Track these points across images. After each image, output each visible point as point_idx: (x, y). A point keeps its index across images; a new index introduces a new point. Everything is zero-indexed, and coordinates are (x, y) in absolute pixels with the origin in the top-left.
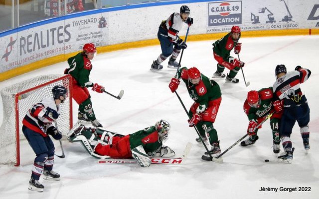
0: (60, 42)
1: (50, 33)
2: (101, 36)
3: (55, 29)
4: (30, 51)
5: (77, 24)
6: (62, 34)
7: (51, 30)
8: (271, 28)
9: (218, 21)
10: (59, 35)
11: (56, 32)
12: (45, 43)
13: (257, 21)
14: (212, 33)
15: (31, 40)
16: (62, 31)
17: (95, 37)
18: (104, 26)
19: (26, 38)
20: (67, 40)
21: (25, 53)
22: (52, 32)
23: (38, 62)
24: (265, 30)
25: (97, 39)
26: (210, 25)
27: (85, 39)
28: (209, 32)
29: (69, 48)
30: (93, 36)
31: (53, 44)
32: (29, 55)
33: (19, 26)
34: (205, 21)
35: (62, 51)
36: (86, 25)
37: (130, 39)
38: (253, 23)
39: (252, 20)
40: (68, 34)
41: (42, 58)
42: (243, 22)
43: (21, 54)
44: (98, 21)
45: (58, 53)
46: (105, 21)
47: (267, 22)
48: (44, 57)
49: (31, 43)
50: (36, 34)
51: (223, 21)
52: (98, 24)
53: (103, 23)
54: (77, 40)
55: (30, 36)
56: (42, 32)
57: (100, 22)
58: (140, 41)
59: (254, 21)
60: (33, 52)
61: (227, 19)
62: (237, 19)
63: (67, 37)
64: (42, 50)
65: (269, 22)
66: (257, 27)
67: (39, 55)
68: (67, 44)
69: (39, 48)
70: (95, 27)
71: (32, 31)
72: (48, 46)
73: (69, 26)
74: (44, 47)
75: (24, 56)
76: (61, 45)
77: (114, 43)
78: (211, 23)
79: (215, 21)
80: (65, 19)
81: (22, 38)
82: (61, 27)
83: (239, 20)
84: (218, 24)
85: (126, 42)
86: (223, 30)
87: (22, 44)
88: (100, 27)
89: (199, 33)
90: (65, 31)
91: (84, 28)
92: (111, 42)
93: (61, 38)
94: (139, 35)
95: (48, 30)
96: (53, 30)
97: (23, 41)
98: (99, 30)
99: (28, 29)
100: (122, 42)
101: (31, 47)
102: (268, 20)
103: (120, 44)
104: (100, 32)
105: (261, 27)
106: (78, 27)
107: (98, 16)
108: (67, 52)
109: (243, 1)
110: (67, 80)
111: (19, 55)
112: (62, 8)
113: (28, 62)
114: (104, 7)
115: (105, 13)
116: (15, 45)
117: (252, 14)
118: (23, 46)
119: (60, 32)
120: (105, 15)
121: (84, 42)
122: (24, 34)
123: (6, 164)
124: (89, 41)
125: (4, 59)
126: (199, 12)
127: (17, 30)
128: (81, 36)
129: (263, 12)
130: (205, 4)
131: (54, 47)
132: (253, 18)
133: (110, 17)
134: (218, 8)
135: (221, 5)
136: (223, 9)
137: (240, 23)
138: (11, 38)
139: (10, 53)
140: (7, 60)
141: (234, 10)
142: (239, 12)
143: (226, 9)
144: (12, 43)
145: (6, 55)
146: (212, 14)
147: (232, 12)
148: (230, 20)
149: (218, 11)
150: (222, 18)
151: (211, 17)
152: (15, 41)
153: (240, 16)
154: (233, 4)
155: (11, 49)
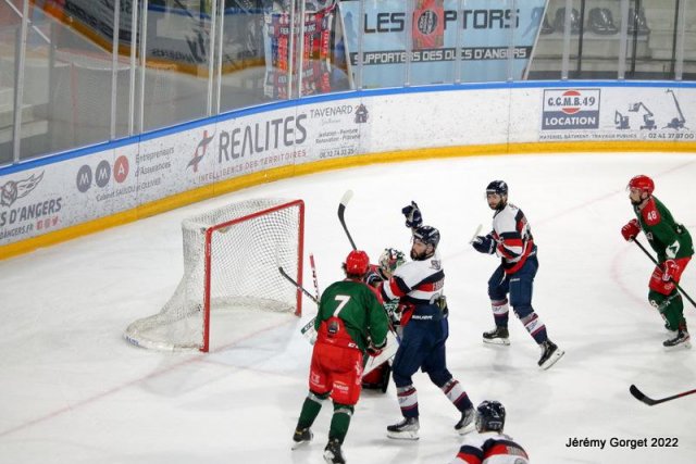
0: (288, 144)
1: (272, 128)
2: (359, 136)
3: (281, 121)
4: (235, 156)
5: (317, 113)
6: (291, 131)
7: (274, 122)
8: (648, 138)
9: (559, 121)
10: (287, 131)
11: (281, 126)
12: (262, 144)
13: (624, 124)
14: (546, 143)
15: (239, 137)
16: (292, 125)
17: (349, 138)
18: (364, 121)
19: (230, 134)
20: (299, 142)
21: (227, 159)
22: (274, 126)
23: (248, 175)
24: (638, 141)
25: (351, 142)
26: (545, 127)
27: (330, 140)
28: (542, 140)
29: (302, 154)
30: (344, 137)
31: (276, 146)
32: (233, 162)
33: (219, 113)
34: (537, 120)
35: (291, 160)
36: (333, 117)
37: (407, 145)
38: (618, 128)
39: (617, 123)
40: (303, 130)
41: (255, 169)
42: (600, 126)
43: (220, 161)
44: (355, 110)
45: (284, 162)
46: (366, 112)
47: (642, 128)
48: (260, 167)
49: (238, 143)
50: (248, 128)
51: (568, 121)
52: (353, 115)
53: (362, 115)
54: (318, 141)
55: (238, 130)
56: (257, 126)
57: (357, 113)
58: (424, 149)
59: (619, 125)
60: (240, 158)
61: (573, 119)
62: (592, 121)
63: (299, 135)
64: (257, 156)
65: (646, 127)
66: (624, 136)
67: (250, 165)
68: (299, 148)
69: (251, 152)
70: (348, 121)
71: (241, 122)
72: (267, 149)
73: (304, 116)
74: (259, 150)
75: (226, 165)
76: (290, 149)
77: (380, 150)
78: (547, 124)
79: (554, 121)
80: (297, 105)
81: (224, 134)
82: (291, 119)
83: (594, 122)
84: (557, 127)
85: (400, 150)
86: (566, 137)
87: (224, 143)
88: (358, 121)
89: (524, 141)
90: (298, 125)
91: (330, 121)
92: (374, 148)
93: (290, 137)
94: (422, 138)
95: (268, 123)
96: (276, 122)
97: (224, 139)
98: (356, 126)
99: (234, 118)
100: (394, 149)
101: (238, 150)
102: (644, 124)
103: (391, 153)
104: (356, 130)
105: (631, 136)
106: (319, 119)
107: (355, 102)
108: (299, 161)
109: (603, 89)
110: (296, 209)
111: (217, 161)
112: (295, 85)
113: (231, 176)
114: (366, 87)
115: (368, 98)
116: (211, 144)
117: (617, 113)
118: (225, 147)
119: (288, 128)
120: (367, 101)
121: (329, 146)
122: (227, 126)
123: (185, 347)
124: (337, 144)
125: (192, 167)
126: (526, 105)
127: (216, 118)
128: (324, 135)
129: (636, 110)
130: (538, 91)
131: (277, 152)
132: (619, 119)
133: (374, 104)
134: (559, 99)
135: (565, 94)
136: (567, 102)
137: (596, 126)
138: (205, 132)
139: (201, 157)
140: (195, 170)
141: (586, 104)
142: (594, 108)
143: (573, 101)
144: (205, 142)
145: (195, 161)
146: (548, 109)
147: (583, 108)
148: (579, 121)
149: (559, 104)
150: (565, 116)
151: (547, 115)
152: (211, 139)
153: (595, 114)
154: (585, 94)
155: (204, 151)
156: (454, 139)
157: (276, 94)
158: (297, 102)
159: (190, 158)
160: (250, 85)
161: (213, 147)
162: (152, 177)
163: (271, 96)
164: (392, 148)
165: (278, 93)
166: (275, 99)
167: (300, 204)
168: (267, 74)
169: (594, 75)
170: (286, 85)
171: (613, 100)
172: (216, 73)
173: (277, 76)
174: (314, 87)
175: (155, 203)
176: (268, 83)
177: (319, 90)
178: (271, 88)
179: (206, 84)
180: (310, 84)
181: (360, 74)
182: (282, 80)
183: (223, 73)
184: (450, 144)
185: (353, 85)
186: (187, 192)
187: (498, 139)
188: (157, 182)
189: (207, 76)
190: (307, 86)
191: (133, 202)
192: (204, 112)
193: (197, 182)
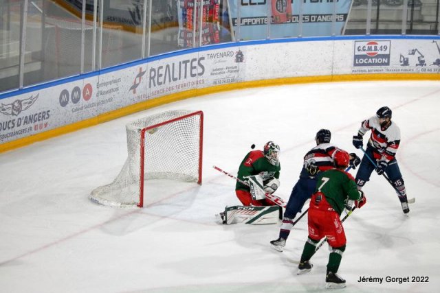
0: (193, 75)
1: (183, 65)
2: (238, 71)
3: (188, 61)
4: (160, 84)
5: (212, 56)
6: (195, 67)
7: (184, 62)
8: (421, 72)
9: (364, 61)
10: (192, 68)
11: (189, 64)
12: (176, 76)
13: (406, 63)
14: (356, 74)
15: (162, 72)
16: (195, 64)
17: (232, 72)
18: (241, 61)
19: (157, 70)
20: (200, 74)
21: (155, 85)
23: (167, 96)
24: (415, 73)
25: (233, 74)
26: (355, 65)
27: (220, 73)
28: (354, 73)
29: (202, 82)
30: (229, 71)
31: (185, 77)
32: (158, 88)
34: (351, 61)
35: (195, 86)
36: (222, 59)
37: (268, 76)
38: (402, 65)
39: (401, 62)
40: (202, 67)
41: (173, 92)
42: (390, 64)
43: (150, 87)
44: (235, 55)
45: (191, 87)
46: (242, 55)
47: (417, 65)
48: (175, 90)
49: (161, 75)
50: (168, 66)
51: (370, 61)
52: (234, 58)
53: (240, 57)
54: (212, 74)
55: (161, 67)
56: (173, 64)
57: (237, 56)
58: (279, 79)
59: (402, 63)
60: (163, 85)
61: (374, 59)
63: (200, 70)
64: (173, 84)
65: (419, 65)
66: (406, 70)
67: (169, 89)
68: (200, 78)
69: (170, 81)
70: (231, 61)
71: (163, 62)
72: (180, 79)
73: (203, 58)
74: (175, 80)
75: (154, 89)
76: (195, 79)
77: (251, 80)
78: (357, 63)
79: (361, 61)
80: (199, 51)
81: (153, 70)
82: (195, 60)
83: (386, 61)
84: (364, 64)
85: (264, 80)
86: (369, 71)
87: (153, 75)
88: (237, 61)
89: (342, 73)
90: (199, 64)
91: (219, 61)
92: (248, 78)
93: (194, 72)
94: (278, 72)
95: (180, 63)
96: (186, 62)
97: (153, 73)
98: (236, 64)
99: (159, 59)
101: (161, 79)
102: (418, 63)
103: (258, 81)
104: (236, 67)
105: (410, 70)
106: (213, 60)
107: (235, 49)
108: (200, 86)
109: (392, 40)
110: (198, 117)
111: (148, 87)
112: (197, 38)
113: (157, 96)
114: (242, 40)
115: (244, 47)
116: (144, 76)
117: (401, 56)
118: (153, 78)
119: (193, 65)
120: (242, 48)
121: (219, 77)
122: (155, 64)
123: (129, 204)
124: (224, 76)
125: (132, 91)
126: (344, 50)
127: (147, 60)
128: (216, 70)
129: (413, 53)
130: (352, 42)
131: (186, 81)
132: (402, 59)
133: (248, 50)
134: (364, 47)
135: (368, 44)
136: (370, 49)
137: (388, 64)
138: (141, 69)
139: (138, 84)
140: (134, 92)
141: (382, 50)
142: (387, 52)
143: (373, 48)
144: (141, 74)
145: (134, 87)
146: (358, 53)
147: (380, 52)
148: (377, 61)
149: (364, 50)
150: (369, 58)
151: (357, 57)
152: (144, 73)
153: (388, 56)
154: (381, 43)
155: (140, 81)
156: (298, 72)
157: (185, 44)
158: (198, 49)
159: (131, 85)
160: (169, 39)
161: (146, 78)
162: (108, 96)
163: (182, 45)
164: (259, 79)
165: (187, 44)
166: (184, 47)
167: (201, 113)
168: (179, 32)
169: (386, 32)
170: (192, 39)
171: (398, 47)
172: (147, 31)
173: (186, 33)
174: (209, 40)
175: (109, 113)
176: (181, 38)
177: (213, 42)
178: (182, 40)
179: (141, 38)
180: (207, 38)
181: (238, 31)
182: (189, 35)
183: (152, 31)
184: (296, 75)
185: (234, 38)
186: (130, 106)
187: (326, 72)
188: (110, 100)
189: (142, 33)
190: (205, 39)
191: (95, 113)
192: (140, 56)
193: (135, 100)
